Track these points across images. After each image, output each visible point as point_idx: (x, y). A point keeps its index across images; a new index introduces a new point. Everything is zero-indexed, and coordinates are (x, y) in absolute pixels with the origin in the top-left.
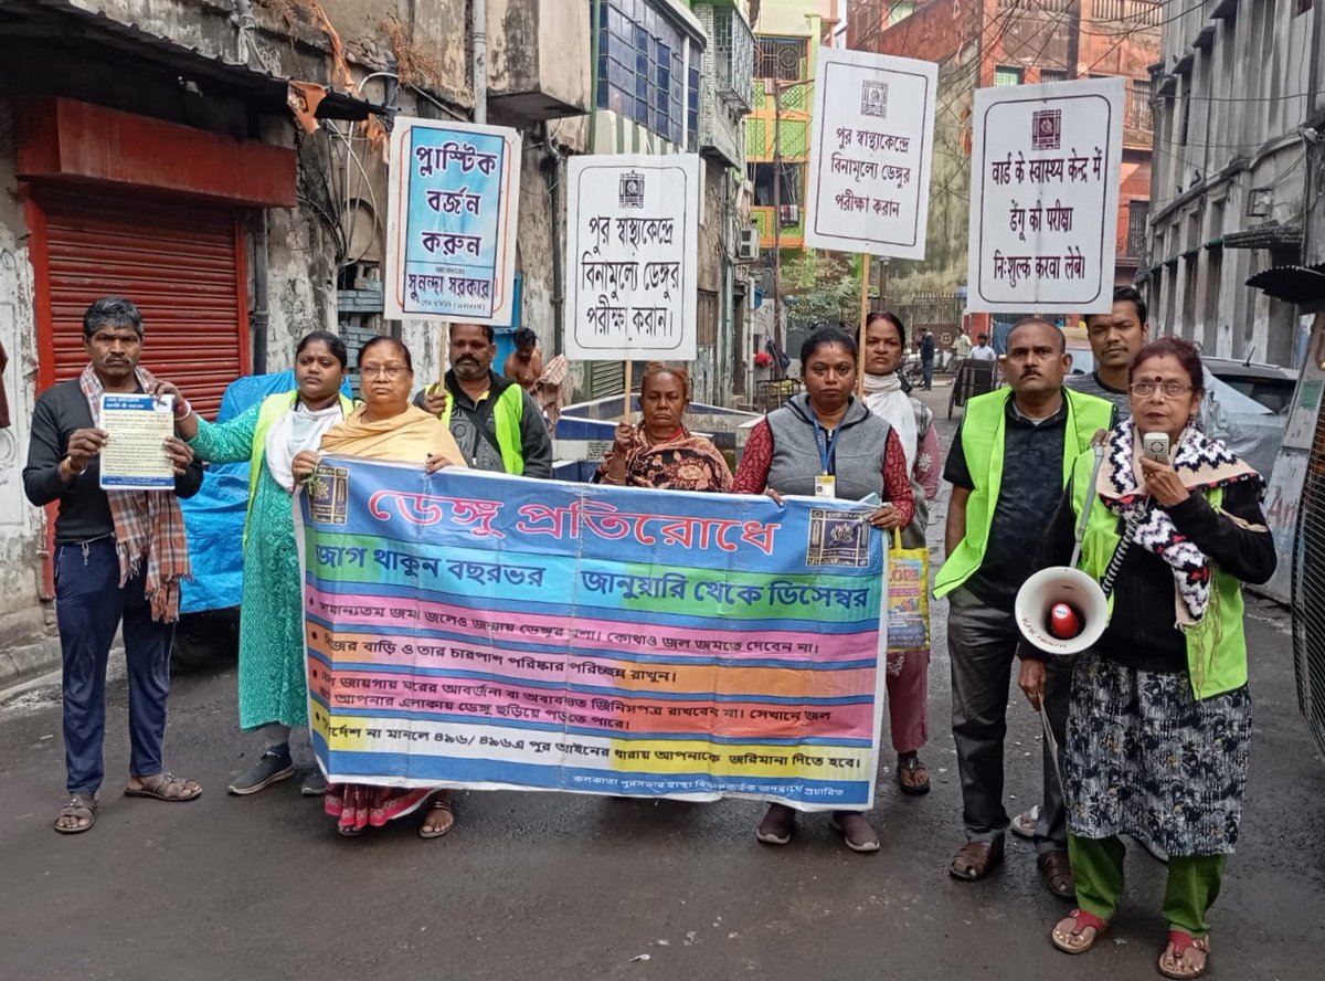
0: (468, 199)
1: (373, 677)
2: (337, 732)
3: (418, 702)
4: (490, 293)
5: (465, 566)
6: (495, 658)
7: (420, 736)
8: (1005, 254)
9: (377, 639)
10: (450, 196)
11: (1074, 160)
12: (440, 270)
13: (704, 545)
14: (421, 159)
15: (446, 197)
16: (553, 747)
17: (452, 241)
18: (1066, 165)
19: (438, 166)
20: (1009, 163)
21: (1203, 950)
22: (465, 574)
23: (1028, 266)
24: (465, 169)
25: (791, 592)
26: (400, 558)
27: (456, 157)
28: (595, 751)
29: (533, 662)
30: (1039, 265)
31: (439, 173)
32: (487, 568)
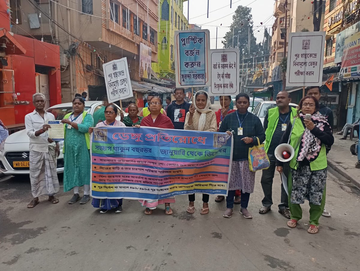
0: (196, 51)
1: (115, 175)
2: (108, 188)
3: (126, 180)
4: (204, 77)
5: (135, 149)
6: (142, 169)
7: (127, 188)
8: (217, 84)
9: (115, 166)
10: (191, 51)
11: (230, 64)
12: (190, 72)
13: (189, 143)
14: (182, 42)
15: (190, 51)
16: (156, 190)
17: (193, 64)
18: (229, 65)
19: (187, 43)
20: (217, 65)
21: (318, 228)
22: (135, 150)
23: (221, 86)
24: (195, 43)
25: (210, 153)
26: (119, 148)
27: (192, 40)
28: (165, 189)
29: (150, 170)
30: (224, 86)
31: (188, 45)
32: (140, 149)
